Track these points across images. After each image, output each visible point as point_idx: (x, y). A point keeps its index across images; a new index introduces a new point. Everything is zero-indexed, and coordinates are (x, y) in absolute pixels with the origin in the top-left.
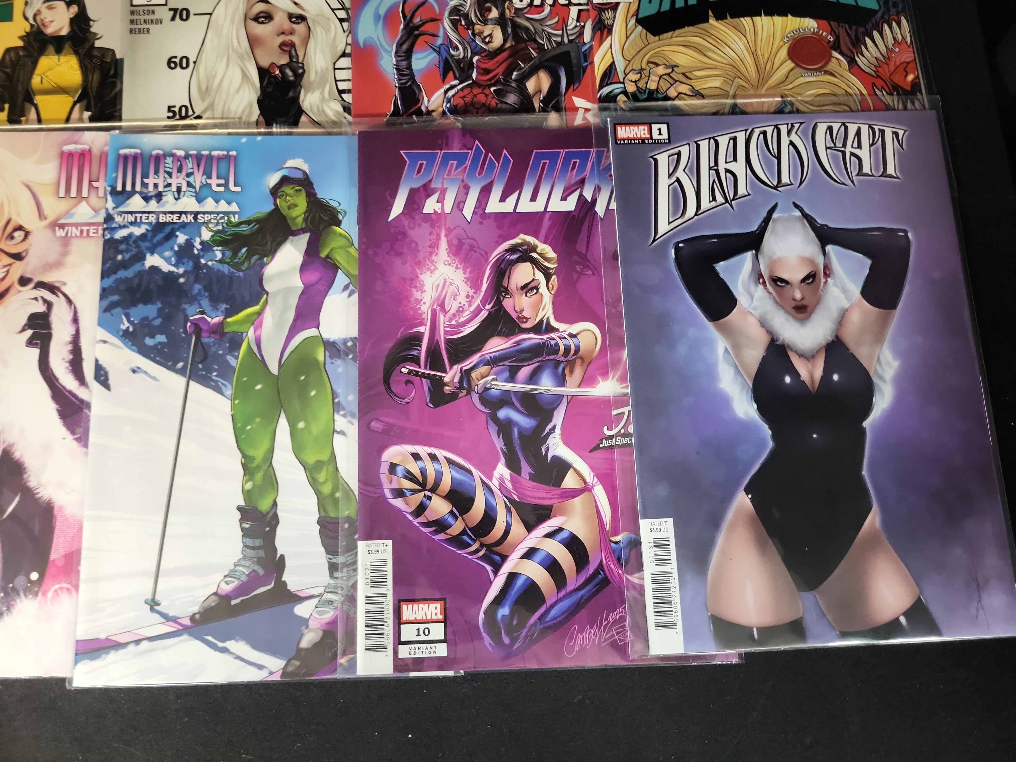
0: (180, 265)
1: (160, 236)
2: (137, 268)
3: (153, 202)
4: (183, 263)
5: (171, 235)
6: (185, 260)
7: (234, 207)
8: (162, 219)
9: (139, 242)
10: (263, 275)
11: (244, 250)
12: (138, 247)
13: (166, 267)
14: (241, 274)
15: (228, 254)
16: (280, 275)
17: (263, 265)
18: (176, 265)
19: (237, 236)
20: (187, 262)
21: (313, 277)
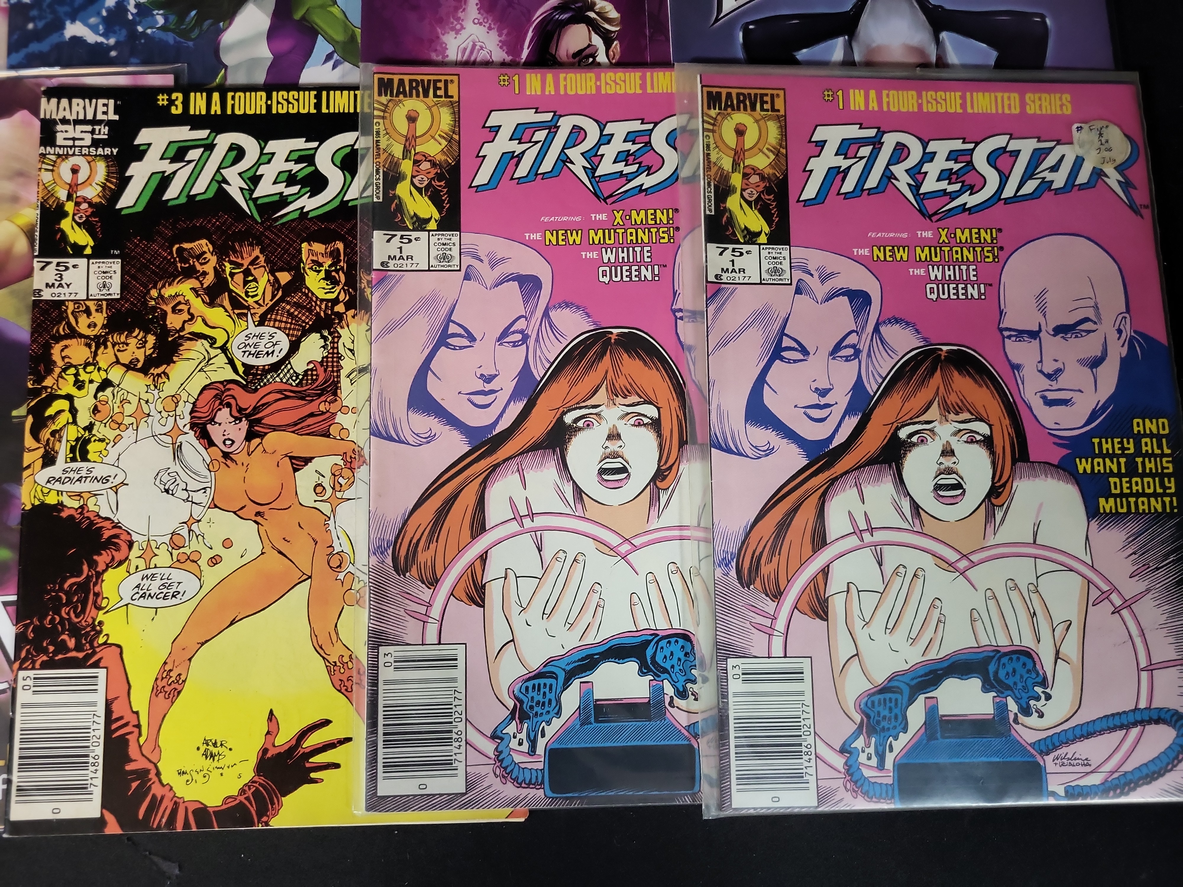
0: (111, 34)
2: (54, 39)
4: (115, 32)
6: (117, 28)
9: (56, 6)
10: (219, 44)
11: (193, 13)
12: (54, 12)
13: (91, 38)
14: (191, 44)
15: (173, 18)
16: (242, 43)
17: (220, 32)
18: (105, 35)
20: (120, 30)
21: (285, 44)
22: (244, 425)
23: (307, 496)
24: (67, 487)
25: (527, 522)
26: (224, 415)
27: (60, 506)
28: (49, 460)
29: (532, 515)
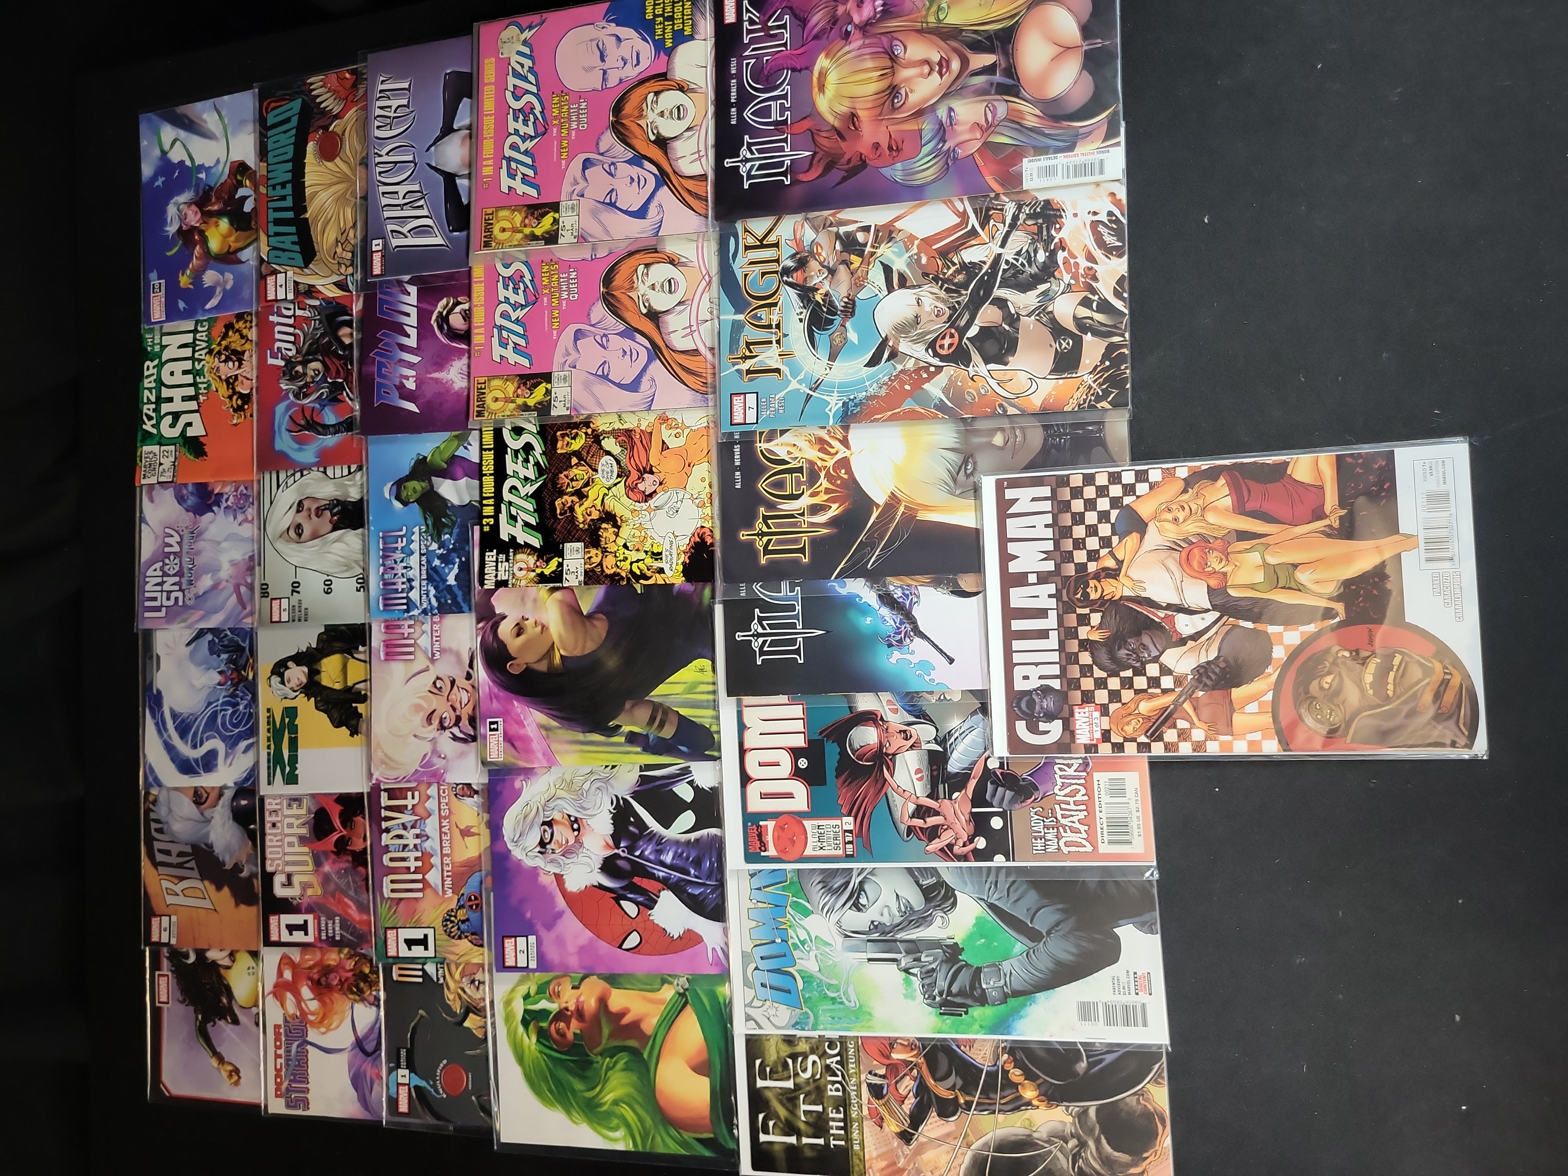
0: (453, 561)
1: (436, 577)
3: (413, 584)
4: (453, 559)
5: (435, 569)
6: (451, 558)
7: (416, 530)
8: (424, 576)
9: (440, 590)
10: (459, 506)
12: (442, 590)
13: (456, 570)
15: (446, 530)
16: (459, 495)
17: (453, 505)
18: (455, 563)
19: (434, 525)
21: (459, 471)
22: (646, 476)
23: (681, 441)
24: (674, 561)
25: (693, 328)
26: (641, 487)
27: (684, 564)
28: (661, 571)
29: (691, 326)
